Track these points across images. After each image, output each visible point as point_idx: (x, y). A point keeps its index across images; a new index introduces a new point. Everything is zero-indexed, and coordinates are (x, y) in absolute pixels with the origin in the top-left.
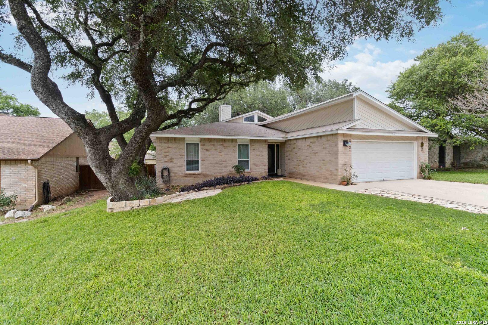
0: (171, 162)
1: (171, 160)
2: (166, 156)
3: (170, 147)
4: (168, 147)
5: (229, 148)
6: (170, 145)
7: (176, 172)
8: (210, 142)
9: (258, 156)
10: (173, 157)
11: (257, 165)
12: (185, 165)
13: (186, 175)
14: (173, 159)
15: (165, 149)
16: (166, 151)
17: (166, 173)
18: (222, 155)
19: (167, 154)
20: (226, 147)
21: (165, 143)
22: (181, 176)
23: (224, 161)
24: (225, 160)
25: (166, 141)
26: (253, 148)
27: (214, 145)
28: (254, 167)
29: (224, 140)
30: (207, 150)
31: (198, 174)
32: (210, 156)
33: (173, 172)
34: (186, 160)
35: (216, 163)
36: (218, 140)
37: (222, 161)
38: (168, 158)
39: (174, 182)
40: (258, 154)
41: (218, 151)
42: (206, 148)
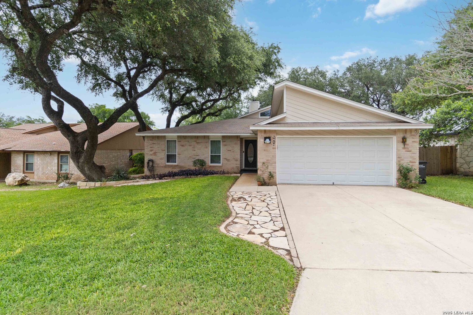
0: (155, 155)
1: (155, 154)
2: (151, 150)
3: (155, 144)
4: (153, 144)
5: (201, 144)
6: (154, 142)
7: (158, 163)
8: (185, 139)
9: (229, 152)
10: (156, 152)
11: (228, 160)
12: (165, 158)
13: (166, 166)
14: (157, 153)
15: (151, 145)
16: (151, 146)
17: (151, 164)
18: (195, 150)
19: (153, 149)
20: (199, 143)
21: (151, 140)
22: (162, 167)
23: (197, 156)
24: (197, 154)
25: (152, 139)
26: (224, 143)
27: (188, 141)
28: (226, 162)
29: (197, 137)
30: (183, 146)
31: (175, 166)
32: (185, 150)
33: (156, 163)
34: (166, 154)
35: (190, 157)
36: (191, 137)
37: (195, 155)
38: (152, 152)
39: (157, 171)
40: (229, 149)
41: (192, 146)
42: (182, 144)
